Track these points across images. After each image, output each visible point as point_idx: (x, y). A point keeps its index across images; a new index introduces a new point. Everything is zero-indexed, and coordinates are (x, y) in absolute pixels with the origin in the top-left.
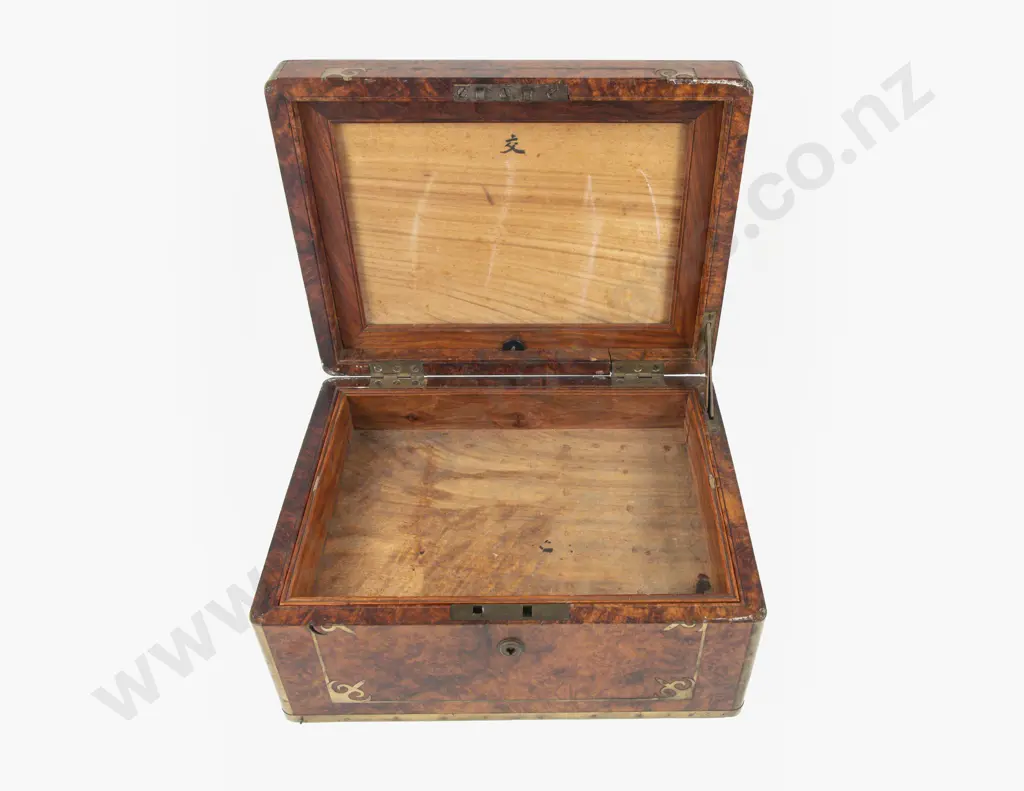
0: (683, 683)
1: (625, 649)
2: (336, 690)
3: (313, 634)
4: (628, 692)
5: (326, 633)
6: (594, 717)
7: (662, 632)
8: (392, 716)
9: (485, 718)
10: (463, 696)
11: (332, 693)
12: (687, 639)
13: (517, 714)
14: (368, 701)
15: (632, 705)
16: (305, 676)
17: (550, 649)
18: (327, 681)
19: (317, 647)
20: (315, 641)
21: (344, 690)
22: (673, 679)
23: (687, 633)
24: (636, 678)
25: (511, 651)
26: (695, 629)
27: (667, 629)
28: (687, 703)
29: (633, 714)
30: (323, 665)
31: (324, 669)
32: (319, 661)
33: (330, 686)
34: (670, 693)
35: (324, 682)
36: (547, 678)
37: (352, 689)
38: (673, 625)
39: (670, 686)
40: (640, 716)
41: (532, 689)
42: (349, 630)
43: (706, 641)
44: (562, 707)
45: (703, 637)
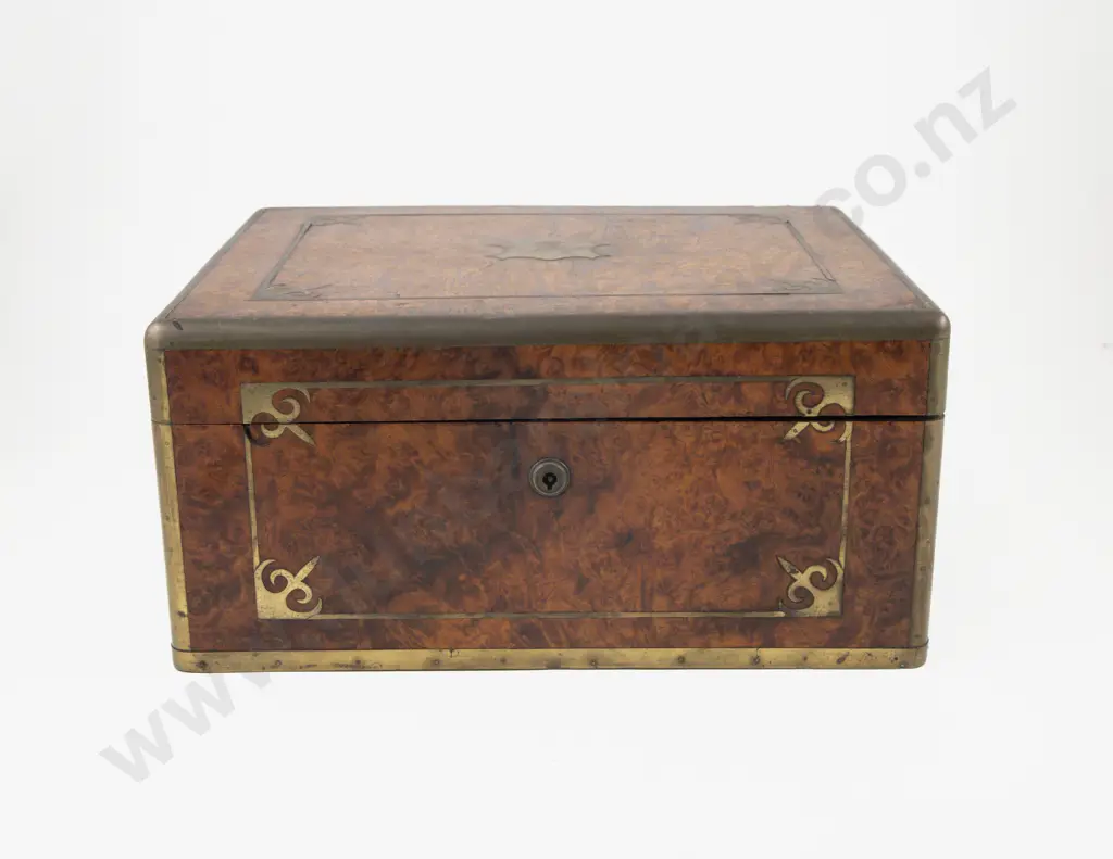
0: (823, 571)
1: (727, 482)
2: (268, 585)
3: (248, 443)
4: (735, 593)
5: (270, 440)
6: (681, 663)
7: (782, 443)
8: (348, 656)
9: (503, 665)
10: (469, 601)
11: (261, 593)
12: (824, 459)
13: (554, 653)
14: (314, 614)
15: (742, 631)
17: (609, 483)
18: (256, 560)
19: (250, 476)
20: (249, 460)
21: (281, 583)
22: (806, 562)
23: (823, 446)
24: (747, 556)
25: (549, 482)
26: (834, 436)
27: (791, 434)
28: (833, 626)
29: (746, 654)
30: (253, 518)
31: (254, 533)
32: (248, 510)
33: (258, 573)
34: (803, 597)
35: (251, 561)
36: (603, 556)
37: (295, 582)
38: (800, 426)
39: (802, 579)
40: (756, 664)
41: (582, 583)
42: (303, 436)
43: (853, 465)
44: (628, 633)
45: (848, 454)
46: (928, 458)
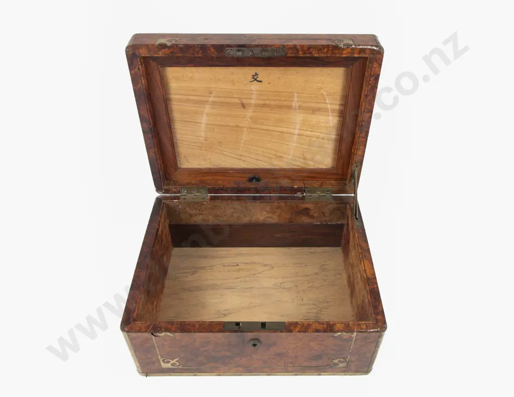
0: (343, 360)
1: (313, 344)
2: (164, 362)
3: (153, 337)
4: (314, 363)
5: (159, 336)
6: (296, 375)
7: (333, 336)
8: (192, 374)
9: (240, 375)
10: (229, 365)
11: (162, 364)
12: (346, 340)
13: (256, 374)
14: (180, 367)
15: (316, 370)
16: (148, 355)
17: (274, 344)
18: (160, 358)
19: (155, 343)
20: (154, 339)
21: (168, 362)
22: (337, 358)
23: (346, 337)
24: (318, 357)
25: (255, 345)
26: (350, 335)
27: (336, 335)
28: (344, 369)
29: (316, 373)
30: (157, 350)
31: (158, 353)
32: (155, 348)
33: (161, 360)
34: (336, 364)
35: (158, 358)
36: (272, 357)
37: (172, 362)
38: (339, 334)
39: (335, 361)
40: (320, 375)
41: (265, 362)
42: (171, 335)
43: (355, 341)
44: (280, 370)
45: (354, 339)
46: (380, 339)
